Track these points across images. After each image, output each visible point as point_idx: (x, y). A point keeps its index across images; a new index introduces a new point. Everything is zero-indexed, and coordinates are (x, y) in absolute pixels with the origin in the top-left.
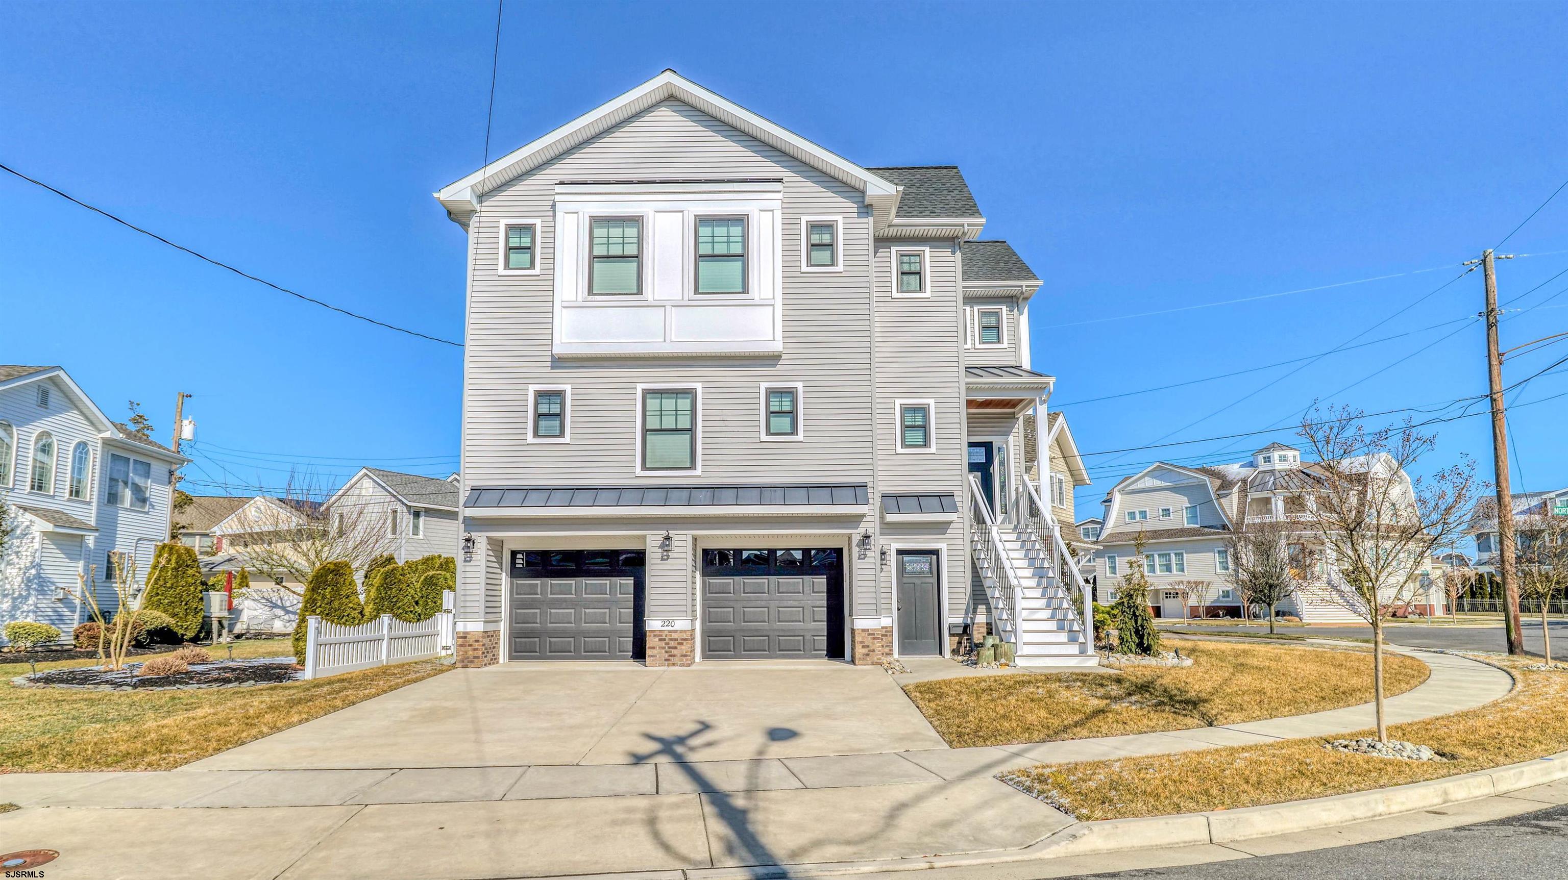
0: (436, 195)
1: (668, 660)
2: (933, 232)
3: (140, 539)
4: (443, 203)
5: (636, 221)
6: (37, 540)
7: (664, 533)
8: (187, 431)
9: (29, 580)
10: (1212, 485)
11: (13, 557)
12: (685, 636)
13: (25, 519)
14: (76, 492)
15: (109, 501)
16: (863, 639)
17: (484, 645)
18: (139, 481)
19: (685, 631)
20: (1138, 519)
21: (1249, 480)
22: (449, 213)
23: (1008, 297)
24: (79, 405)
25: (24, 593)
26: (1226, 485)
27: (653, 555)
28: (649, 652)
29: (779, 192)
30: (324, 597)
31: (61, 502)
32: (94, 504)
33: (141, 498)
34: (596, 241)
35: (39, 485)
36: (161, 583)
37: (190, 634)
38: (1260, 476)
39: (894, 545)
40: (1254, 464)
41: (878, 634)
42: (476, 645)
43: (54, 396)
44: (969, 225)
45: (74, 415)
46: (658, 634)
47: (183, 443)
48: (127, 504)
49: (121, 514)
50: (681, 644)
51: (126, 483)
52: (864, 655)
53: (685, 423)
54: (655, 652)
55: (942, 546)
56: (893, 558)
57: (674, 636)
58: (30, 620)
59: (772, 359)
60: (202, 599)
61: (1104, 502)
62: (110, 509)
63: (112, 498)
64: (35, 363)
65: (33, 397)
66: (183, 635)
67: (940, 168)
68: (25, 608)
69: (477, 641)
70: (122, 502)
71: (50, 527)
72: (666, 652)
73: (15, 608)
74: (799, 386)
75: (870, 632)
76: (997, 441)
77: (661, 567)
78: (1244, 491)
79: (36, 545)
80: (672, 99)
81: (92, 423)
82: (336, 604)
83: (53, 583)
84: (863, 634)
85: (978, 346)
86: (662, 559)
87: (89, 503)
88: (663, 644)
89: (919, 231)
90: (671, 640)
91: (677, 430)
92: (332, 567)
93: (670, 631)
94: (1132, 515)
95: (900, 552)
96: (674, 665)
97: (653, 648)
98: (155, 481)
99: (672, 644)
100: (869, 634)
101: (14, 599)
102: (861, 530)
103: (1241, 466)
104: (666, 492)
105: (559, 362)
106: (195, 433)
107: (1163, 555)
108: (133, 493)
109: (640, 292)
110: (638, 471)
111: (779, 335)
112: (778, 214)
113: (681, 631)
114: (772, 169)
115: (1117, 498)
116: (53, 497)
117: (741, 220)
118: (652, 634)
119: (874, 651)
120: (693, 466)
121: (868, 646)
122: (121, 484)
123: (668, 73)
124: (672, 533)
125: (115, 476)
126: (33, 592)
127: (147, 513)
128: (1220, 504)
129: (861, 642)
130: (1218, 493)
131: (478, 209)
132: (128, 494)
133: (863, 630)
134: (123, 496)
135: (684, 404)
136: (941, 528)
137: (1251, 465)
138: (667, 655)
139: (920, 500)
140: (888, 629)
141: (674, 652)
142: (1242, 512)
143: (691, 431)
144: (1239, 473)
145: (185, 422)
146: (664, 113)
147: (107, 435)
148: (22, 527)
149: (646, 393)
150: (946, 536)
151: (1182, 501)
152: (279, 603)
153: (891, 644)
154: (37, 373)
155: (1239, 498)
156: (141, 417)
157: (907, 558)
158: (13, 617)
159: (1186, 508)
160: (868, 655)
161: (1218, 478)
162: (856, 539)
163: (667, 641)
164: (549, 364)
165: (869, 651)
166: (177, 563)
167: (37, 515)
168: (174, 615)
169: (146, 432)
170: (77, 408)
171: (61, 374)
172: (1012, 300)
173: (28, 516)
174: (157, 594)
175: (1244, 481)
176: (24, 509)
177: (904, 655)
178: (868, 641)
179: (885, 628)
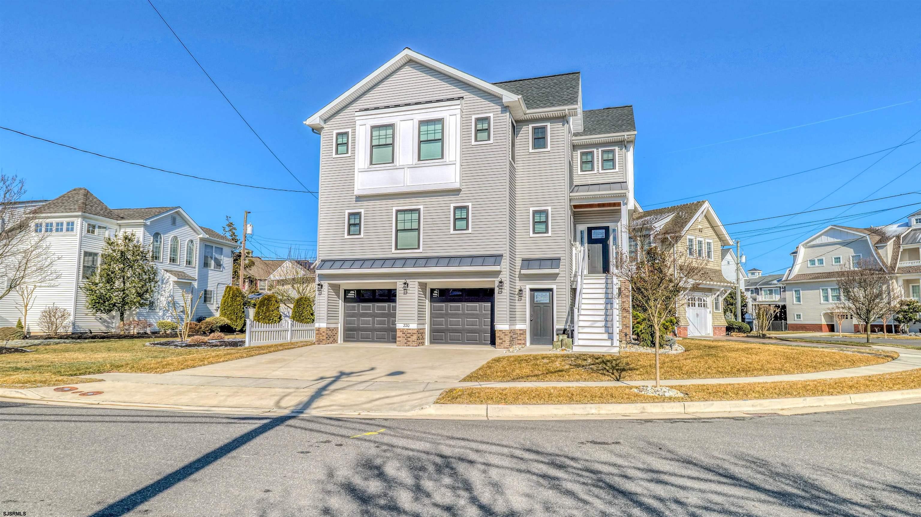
0: (304, 122)
1: (406, 343)
2: (550, 115)
3: (219, 284)
4: (309, 125)
5: (391, 126)
6: (171, 285)
7: (404, 281)
8: (249, 230)
9: (169, 303)
10: (871, 240)
11: (163, 292)
12: (414, 332)
13: (168, 275)
14: (189, 263)
15: (204, 266)
16: (499, 336)
17: (327, 334)
18: (218, 256)
19: (414, 329)
20: (817, 264)
21: (902, 236)
22: (313, 130)
23: (619, 142)
24: (189, 223)
25: (167, 308)
26: (883, 239)
27: (400, 292)
28: (398, 339)
29: (459, 105)
30: (263, 311)
31: (182, 267)
32: (197, 268)
33: (219, 264)
34: (374, 138)
35: (173, 260)
36: (226, 304)
37: (238, 328)
38: (913, 232)
39: (528, 286)
40: (909, 225)
41: (507, 333)
42: (323, 334)
43: (178, 220)
44: (568, 110)
45: (187, 228)
46: (402, 331)
47: (247, 236)
48: (212, 267)
49: (210, 272)
50: (412, 335)
51: (212, 258)
52: (500, 343)
53: (415, 226)
54: (400, 339)
55: (554, 287)
56: (527, 294)
57: (409, 331)
58: (169, 320)
59: (456, 192)
60: (244, 312)
61: (793, 253)
62: (205, 269)
63: (206, 265)
64: (170, 206)
65: (170, 221)
66: (235, 329)
67: (570, 74)
68: (168, 315)
69: (324, 332)
70: (210, 267)
71: (176, 279)
72: (405, 339)
73: (164, 315)
74: (470, 205)
75: (503, 331)
76: (611, 225)
77: (403, 298)
78: (897, 245)
79: (171, 287)
80: (411, 62)
81: (195, 231)
82: (267, 314)
83: (179, 304)
84: (500, 333)
85: (601, 171)
86: (404, 294)
87: (195, 268)
88: (404, 335)
89: (543, 115)
90: (408, 333)
91: (411, 229)
92: (267, 297)
93: (407, 329)
94: (813, 262)
95: (532, 290)
96: (409, 346)
97: (399, 337)
98: (225, 256)
99: (408, 335)
100: (503, 333)
101: (164, 311)
102: (499, 279)
103: (899, 226)
104: (405, 261)
105: (359, 198)
106: (253, 231)
107: (834, 289)
108: (215, 262)
109: (393, 162)
110: (393, 250)
111: (458, 180)
112: (459, 116)
113: (413, 329)
114: (457, 92)
115: (802, 251)
116: (179, 265)
117: (440, 121)
118: (399, 330)
119: (505, 341)
120: (419, 248)
122: (209, 259)
123: (406, 49)
124: (408, 281)
125: (206, 255)
126: (170, 308)
127: (222, 271)
128: (878, 254)
130: (876, 245)
131: (324, 126)
132: (213, 263)
133: (500, 331)
134: (210, 264)
135: (415, 216)
136: (554, 277)
137: (907, 225)
138: (406, 341)
139: (541, 262)
140: (524, 331)
141: (409, 339)
142: (895, 259)
143: (418, 230)
144: (895, 231)
145: (248, 225)
146: (407, 69)
147: (201, 236)
148: (166, 279)
149: (398, 211)
150: (556, 281)
151: (850, 252)
152: (288, 314)
153: (525, 339)
154: (171, 210)
155: (894, 249)
156: (231, 223)
157: (536, 293)
158: (163, 319)
159: (853, 256)
161: (879, 235)
162: (497, 284)
163: (406, 334)
164: (355, 200)
166: (232, 295)
167: (171, 274)
168: (231, 319)
169: (233, 231)
170: (188, 224)
171: (180, 210)
172: (622, 144)
173: (168, 274)
174: (225, 309)
175: (898, 237)
176: (167, 271)
177: (533, 344)
178: (502, 336)
179: (520, 330)
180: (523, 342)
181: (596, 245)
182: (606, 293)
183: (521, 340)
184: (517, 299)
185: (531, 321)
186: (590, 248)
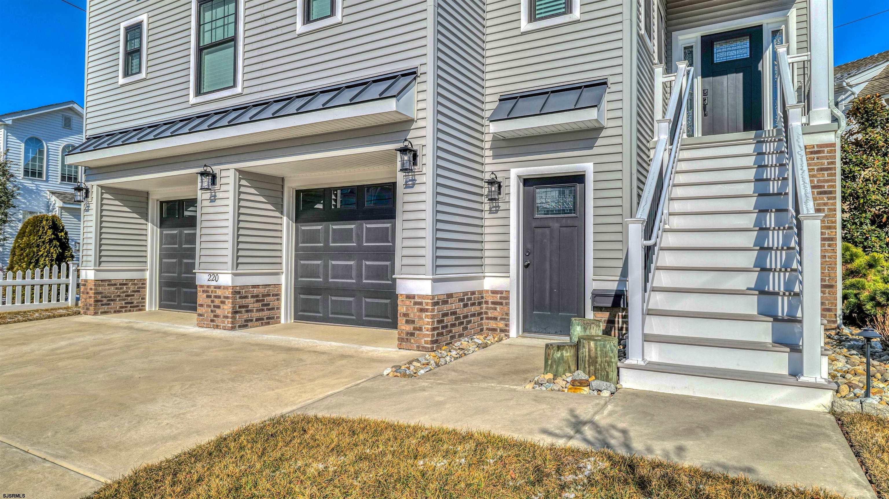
1: (212, 321)
12: (227, 294)
16: (407, 309)
19: (227, 288)
28: (199, 310)
35: (70, 178)
39: (516, 171)
41: (427, 304)
42: (91, 293)
46: (206, 290)
50: (223, 302)
52: (407, 334)
54: (202, 310)
55: (587, 168)
56: (514, 193)
57: (219, 292)
69: (92, 289)
71: (61, 204)
72: (212, 311)
75: (417, 300)
76: (769, 22)
77: (212, 210)
84: (407, 302)
86: (212, 201)
88: (209, 301)
90: (216, 297)
93: (216, 287)
95: (526, 181)
96: (217, 327)
97: (201, 305)
99: (217, 302)
100: (416, 303)
110: (192, 99)
113: (224, 288)
118: (201, 289)
119: (420, 329)
120: (235, 85)
121: (413, 322)
124: (214, 169)
129: (405, 315)
136: (586, 135)
138: (212, 315)
140: (504, 295)
141: (218, 311)
150: (592, 152)
153: (506, 318)
157: (538, 191)
160: (412, 334)
163: (213, 298)
165: (415, 329)
167: (58, 197)
171: (74, 105)
173: (54, 198)
176: (53, 193)
177: (530, 332)
178: (414, 313)
179: (494, 292)
180: (501, 325)
181: (724, 78)
182: (758, 180)
183: (495, 319)
184: (487, 207)
185: (526, 267)
186: (707, 87)
